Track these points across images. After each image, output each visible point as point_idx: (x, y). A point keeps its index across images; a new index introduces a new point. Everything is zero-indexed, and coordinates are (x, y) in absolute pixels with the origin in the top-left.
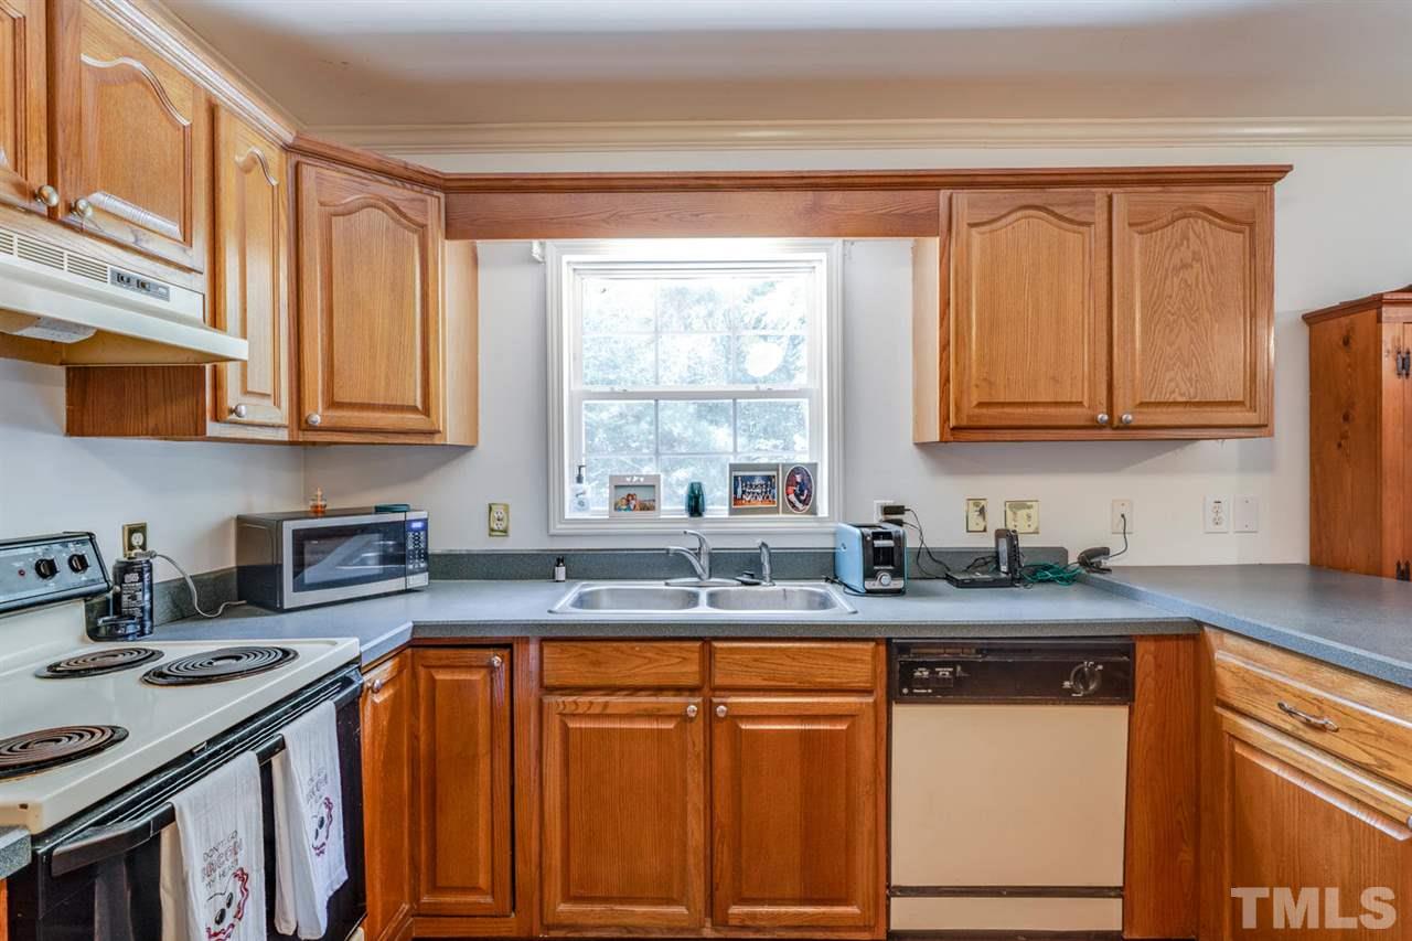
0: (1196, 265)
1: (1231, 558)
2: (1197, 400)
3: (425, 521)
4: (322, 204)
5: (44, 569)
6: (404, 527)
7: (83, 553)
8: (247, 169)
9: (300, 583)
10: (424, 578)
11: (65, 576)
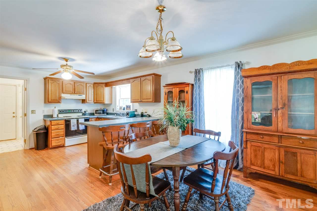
3: (106, 110)
4: (96, 87)
5: (79, 111)
6: (104, 110)
7: (81, 110)
8: (89, 86)
9: (96, 114)
10: (106, 114)
11: (80, 111)
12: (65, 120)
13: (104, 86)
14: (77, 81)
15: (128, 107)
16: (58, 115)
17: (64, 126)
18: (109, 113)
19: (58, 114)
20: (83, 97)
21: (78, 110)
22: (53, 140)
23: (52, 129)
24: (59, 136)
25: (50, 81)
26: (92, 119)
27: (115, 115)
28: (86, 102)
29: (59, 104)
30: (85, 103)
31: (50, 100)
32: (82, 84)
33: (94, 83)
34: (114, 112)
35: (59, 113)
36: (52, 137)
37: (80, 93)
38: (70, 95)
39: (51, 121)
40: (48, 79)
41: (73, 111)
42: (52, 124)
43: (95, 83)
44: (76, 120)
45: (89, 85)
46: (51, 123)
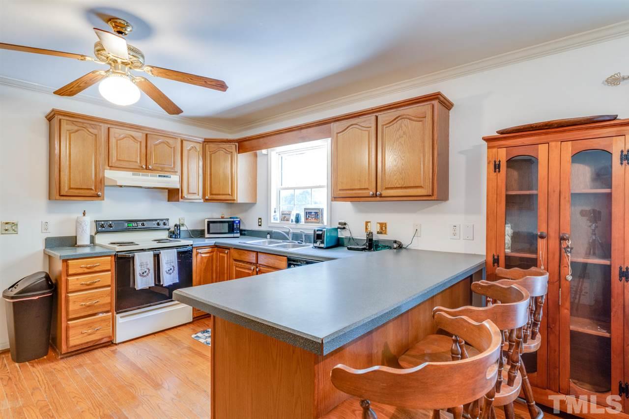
0: (404, 136)
1: (462, 251)
2: (404, 186)
3: (239, 221)
4: (210, 152)
5: (158, 224)
6: (233, 222)
7: (166, 222)
8: (190, 150)
9: (209, 233)
10: (238, 235)
11: (162, 226)
12: (115, 255)
13: (234, 150)
14: (154, 130)
15: (313, 215)
16: (92, 239)
17: (112, 276)
18: (245, 230)
19: (93, 234)
20: (173, 181)
21: (156, 220)
22: (73, 327)
23: (71, 288)
24: (95, 311)
25: (65, 126)
26: (200, 251)
27: (266, 237)
28: (182, 198)
29: (96, 203)
30: (178, 201)
31: (66, 189)
32: (171, 141)
33: (204, 142)
34: (263, 228)
35: (98, 232)
36: (70, 317)
37: (162, 170)
38: (133, 175)
39: (65, 261)
40: (61, 117)
41: (143, 225)
42: (71, 272)
43: (207, 141)
44: (152, 254)
45: (192, 145)
46: (67, 266)
